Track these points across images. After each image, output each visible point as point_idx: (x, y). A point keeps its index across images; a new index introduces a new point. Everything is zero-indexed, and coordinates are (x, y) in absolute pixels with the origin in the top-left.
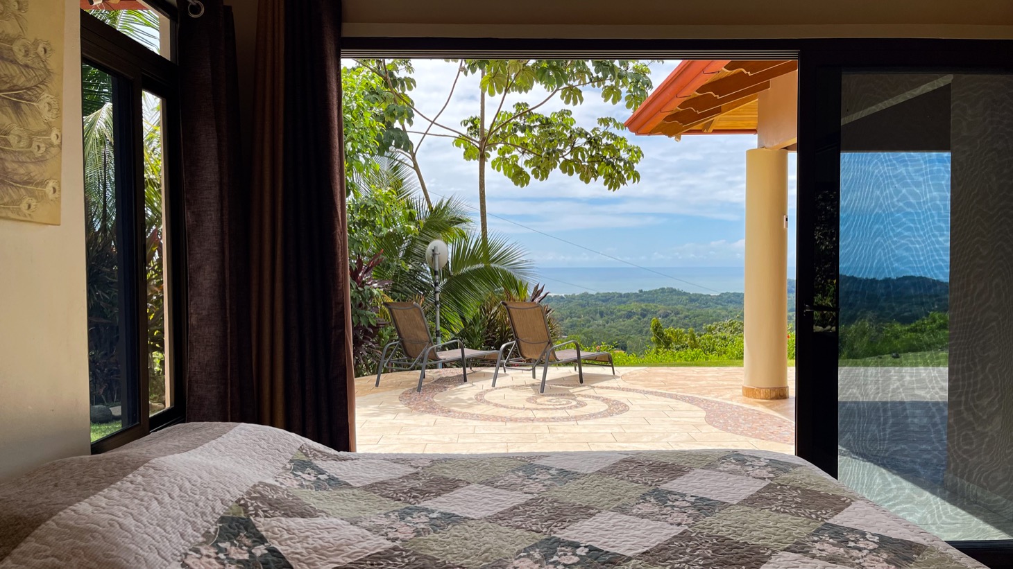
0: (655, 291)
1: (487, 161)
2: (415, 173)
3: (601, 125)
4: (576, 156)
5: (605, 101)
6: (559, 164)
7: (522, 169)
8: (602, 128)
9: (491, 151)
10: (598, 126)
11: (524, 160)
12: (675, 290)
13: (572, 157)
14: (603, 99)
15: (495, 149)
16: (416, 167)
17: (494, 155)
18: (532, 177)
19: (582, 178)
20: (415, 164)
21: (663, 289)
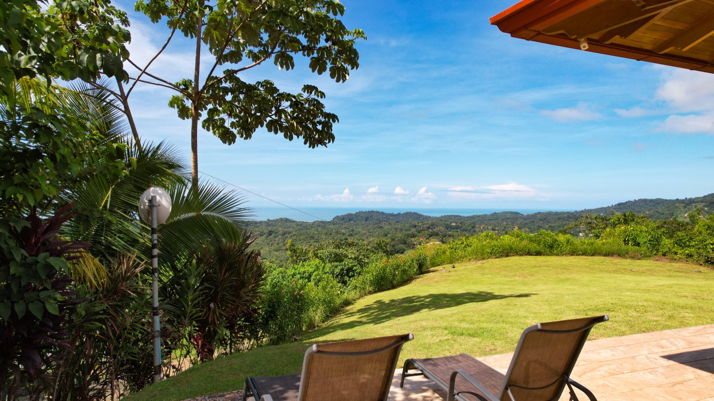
0: (277, 220)
1: (199, 119)
2: (125, 117)
3: (304, 92)
4: (280, 117)
5: (313, 71)
6: (265, 123)
7: (229, 129)
8: (305, 95)
9: (202, 111)
10: (302, 92)
11: (230, 122)
12: (288, 219)
13: (277, 118)
14: (311, 69)
15: (206, 109)
16: (127, 111)
17: (204, 115)
18: (238, 136)
19: (286, 136)
20: (126, 107)
21: (281, 219)
